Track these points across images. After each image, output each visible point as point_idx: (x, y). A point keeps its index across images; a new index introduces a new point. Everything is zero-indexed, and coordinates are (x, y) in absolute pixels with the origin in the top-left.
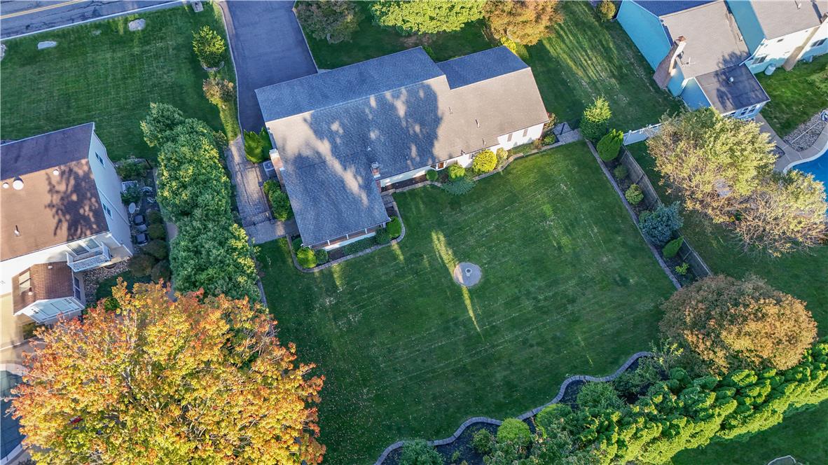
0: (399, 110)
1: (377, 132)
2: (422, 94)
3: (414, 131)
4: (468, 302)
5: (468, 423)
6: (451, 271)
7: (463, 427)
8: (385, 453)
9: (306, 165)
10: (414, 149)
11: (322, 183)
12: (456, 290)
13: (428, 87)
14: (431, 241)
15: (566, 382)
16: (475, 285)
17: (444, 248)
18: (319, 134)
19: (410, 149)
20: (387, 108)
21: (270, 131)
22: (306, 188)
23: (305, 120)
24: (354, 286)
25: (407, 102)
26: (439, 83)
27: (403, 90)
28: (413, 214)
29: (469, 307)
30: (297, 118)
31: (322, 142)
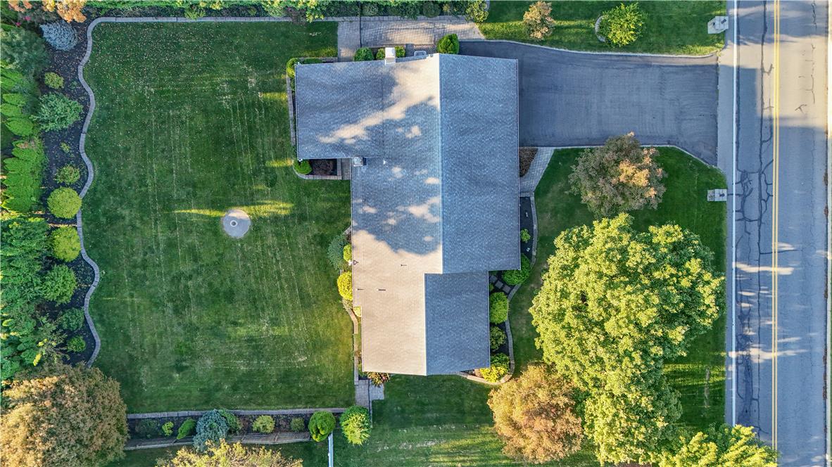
0: (418, 208)
1: (399, 176)
2: (428, 239)
3: (390, 217)
4: (207, 213)
5: (90, 169)
6: (245, 208)
7: (88, 163)
8: (89, 90)
9: (382, 89)
10: (372, 211)
11: (359, 102)
12: (224, 205)
13: (434, 249)
14: (285, 201)
15: (96, 268)
16: (223, 226)
17: (272, 210)
18: (413, 110)
19: (374, 206)
20: (423, 194)
21: (429, 57)
22: (359, 83)
23: (430, 98)
24: (260, 109)
25: (422, 220)
26: (434, 263)
27: (438, 219)
28: (322, 194)
29: (202, 212)
30: (435, 90)
31: (402, 112)
